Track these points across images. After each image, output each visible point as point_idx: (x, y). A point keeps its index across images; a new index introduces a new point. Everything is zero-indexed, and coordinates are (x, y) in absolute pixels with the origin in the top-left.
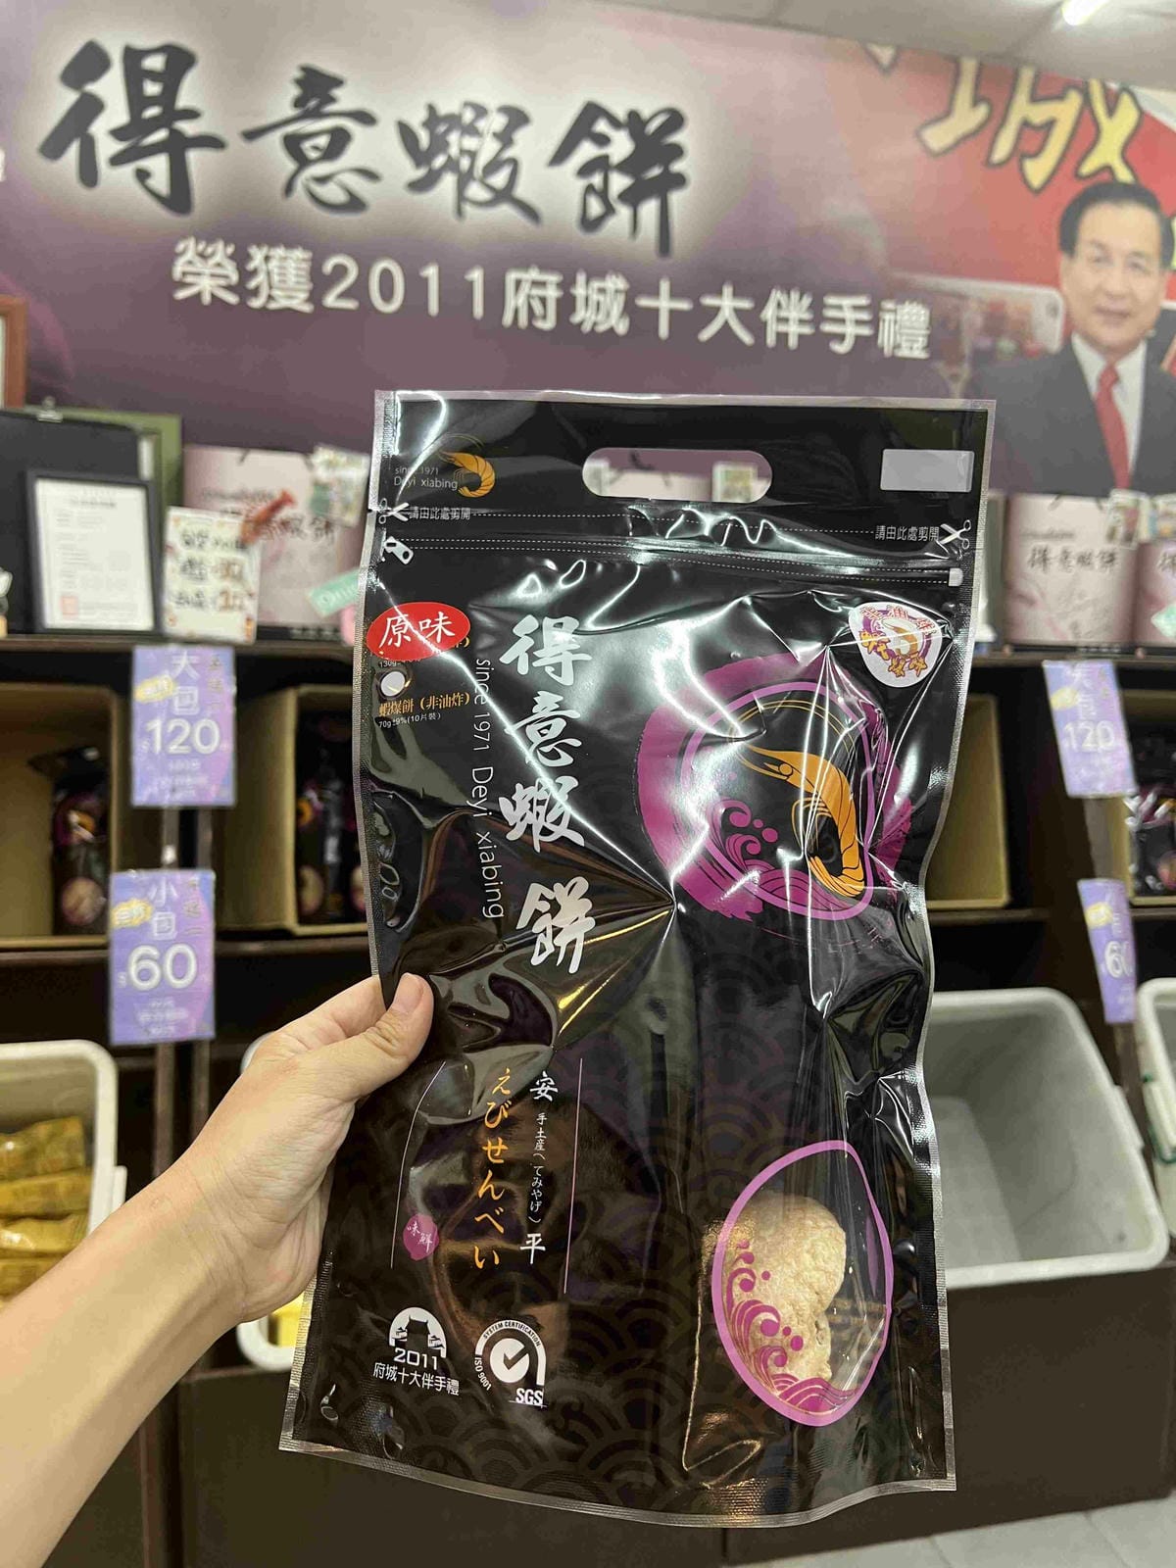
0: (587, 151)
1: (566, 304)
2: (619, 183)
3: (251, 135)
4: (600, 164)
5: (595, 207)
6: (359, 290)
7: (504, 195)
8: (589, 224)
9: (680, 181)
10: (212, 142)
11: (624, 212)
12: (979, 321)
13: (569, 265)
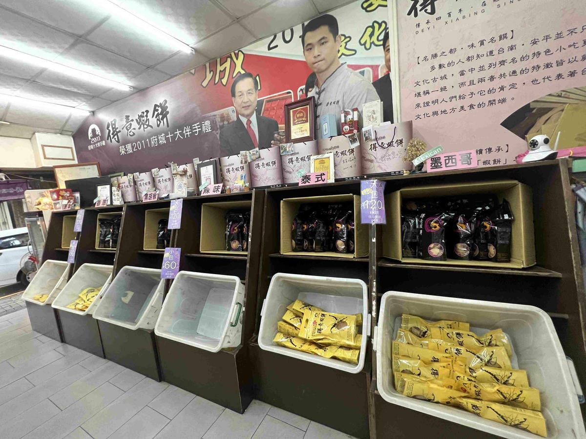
0: (156, 113)
1: (158, 141)
2: (161, 116)
3: (123, 129)
4: (158, 115)
5: (159, 122)
6: (137, 148)
7: (148, 125)
8: (158, 126)
9: (168, 112)
10: (120, 131)
11: (162, 121)
12: (219, 120)
13: (157, 134)
